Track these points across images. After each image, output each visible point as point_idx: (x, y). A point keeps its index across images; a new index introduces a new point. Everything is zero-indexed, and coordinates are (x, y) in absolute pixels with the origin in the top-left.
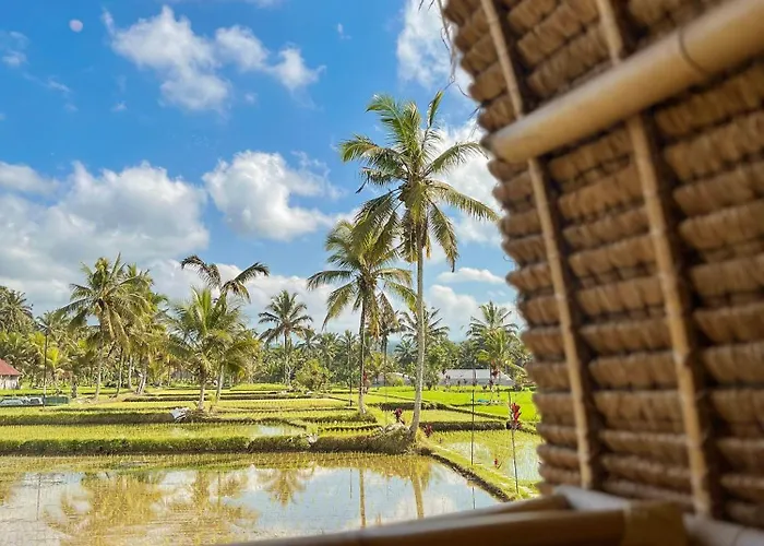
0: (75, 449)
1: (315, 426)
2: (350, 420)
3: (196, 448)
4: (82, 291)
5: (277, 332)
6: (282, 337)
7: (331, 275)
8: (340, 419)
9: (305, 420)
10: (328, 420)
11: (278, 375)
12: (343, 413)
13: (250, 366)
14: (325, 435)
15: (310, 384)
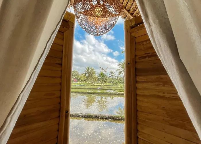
0: (86, 93)
1: (117, 91)
2: (122, 90)
3: (102, 94)
4: (86, 71)
5: (111, 76)
6: (112, 77)
7: (119, 69)
8: (121, 90)
9: (116, 90)
10: (119, 90)
11: (111, 82)
12: (121, 89)
13: (108, 81)
14: (119, 92)
15: (116, 84)
